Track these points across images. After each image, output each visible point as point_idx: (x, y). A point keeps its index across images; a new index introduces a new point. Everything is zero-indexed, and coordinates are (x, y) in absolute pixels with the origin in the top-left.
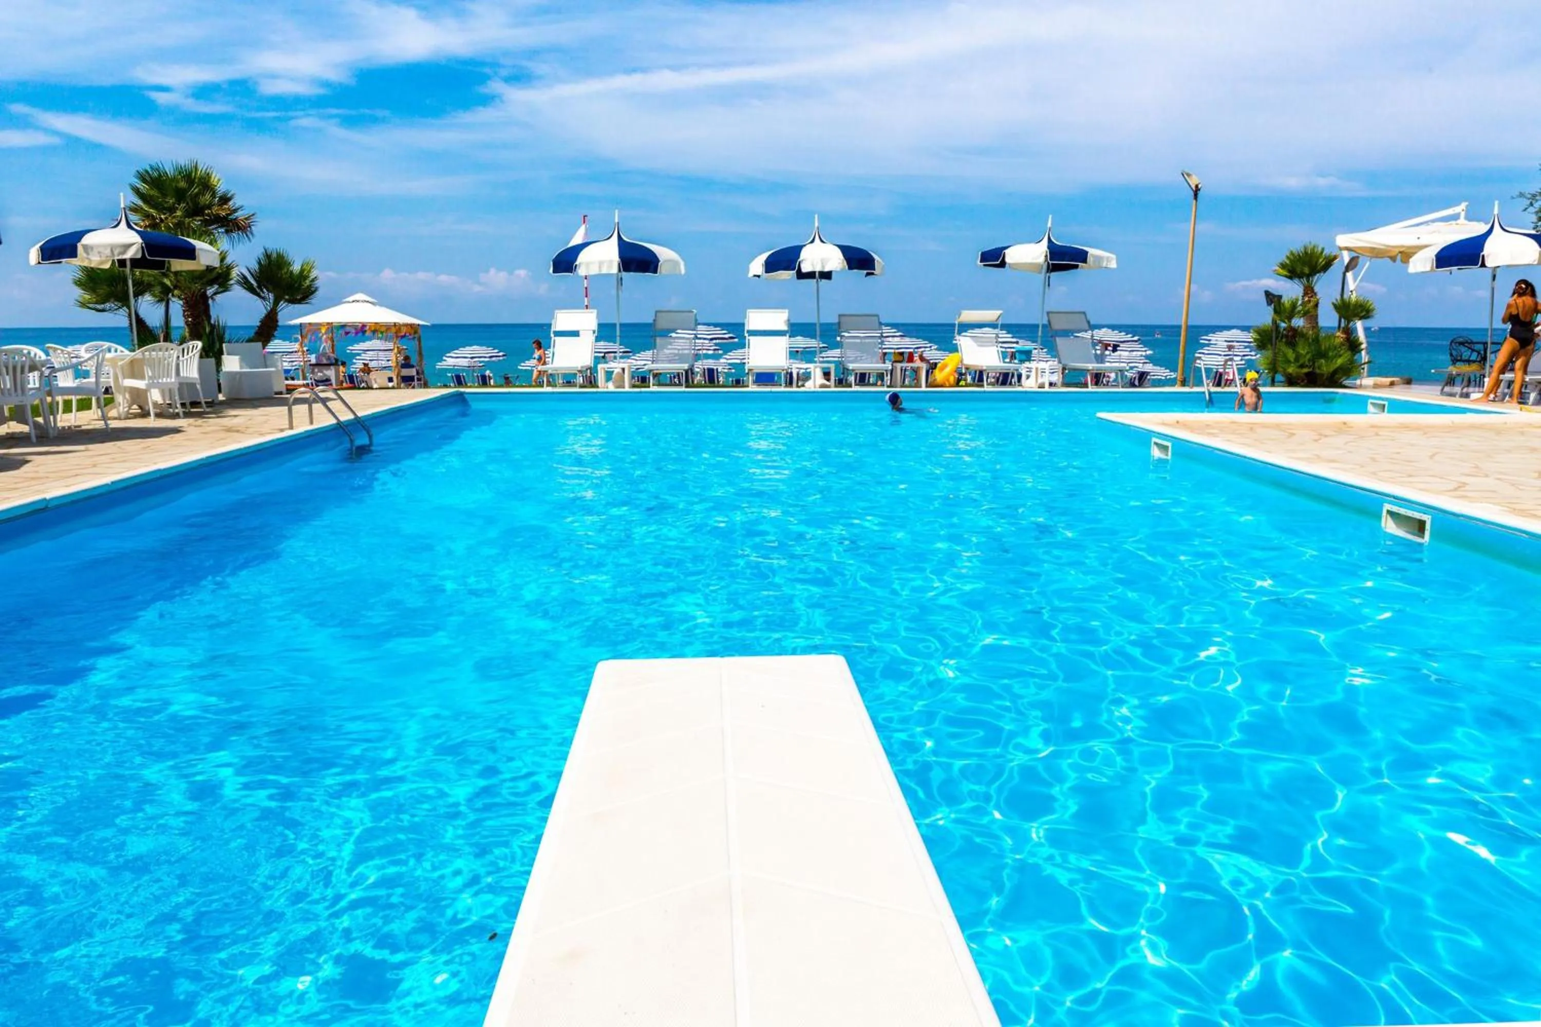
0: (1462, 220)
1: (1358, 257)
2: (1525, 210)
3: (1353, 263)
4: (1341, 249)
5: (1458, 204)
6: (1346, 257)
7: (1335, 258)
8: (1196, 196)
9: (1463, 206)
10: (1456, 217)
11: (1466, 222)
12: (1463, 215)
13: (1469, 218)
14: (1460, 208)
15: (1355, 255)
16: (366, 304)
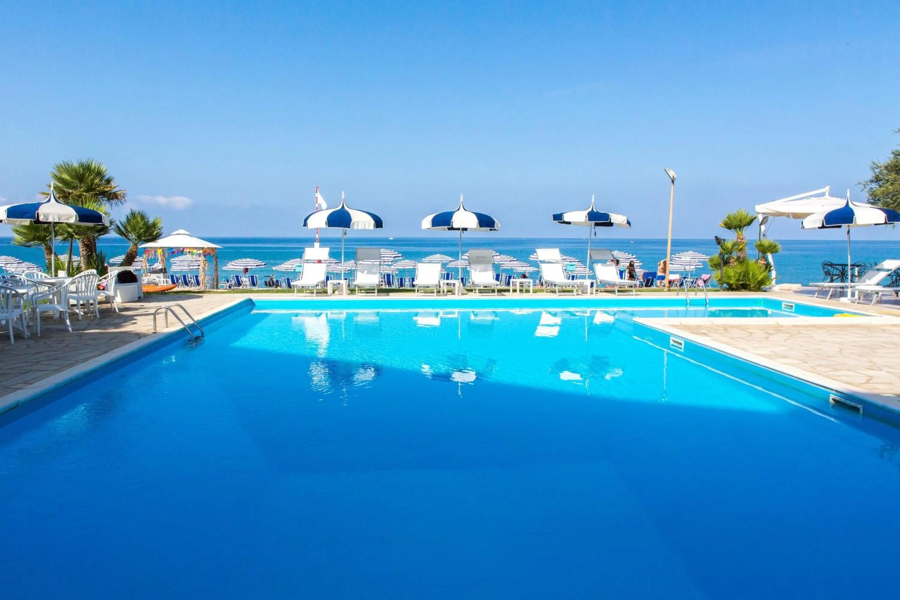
0: (827, 196)
1: (767, 217)
2: (862, 190)
3: (765, 221)
4: (758, 213)
5: (824, 187)
6: (760, 218)
7: (755, 218)
8: (673, 182)
9: (827, 188)
10: (823, 194)
11: (829, 197)
12: (827, 193)
13: (832, 195)
14: (827, 189)
15: (766, 216)
16: (184, 236)
